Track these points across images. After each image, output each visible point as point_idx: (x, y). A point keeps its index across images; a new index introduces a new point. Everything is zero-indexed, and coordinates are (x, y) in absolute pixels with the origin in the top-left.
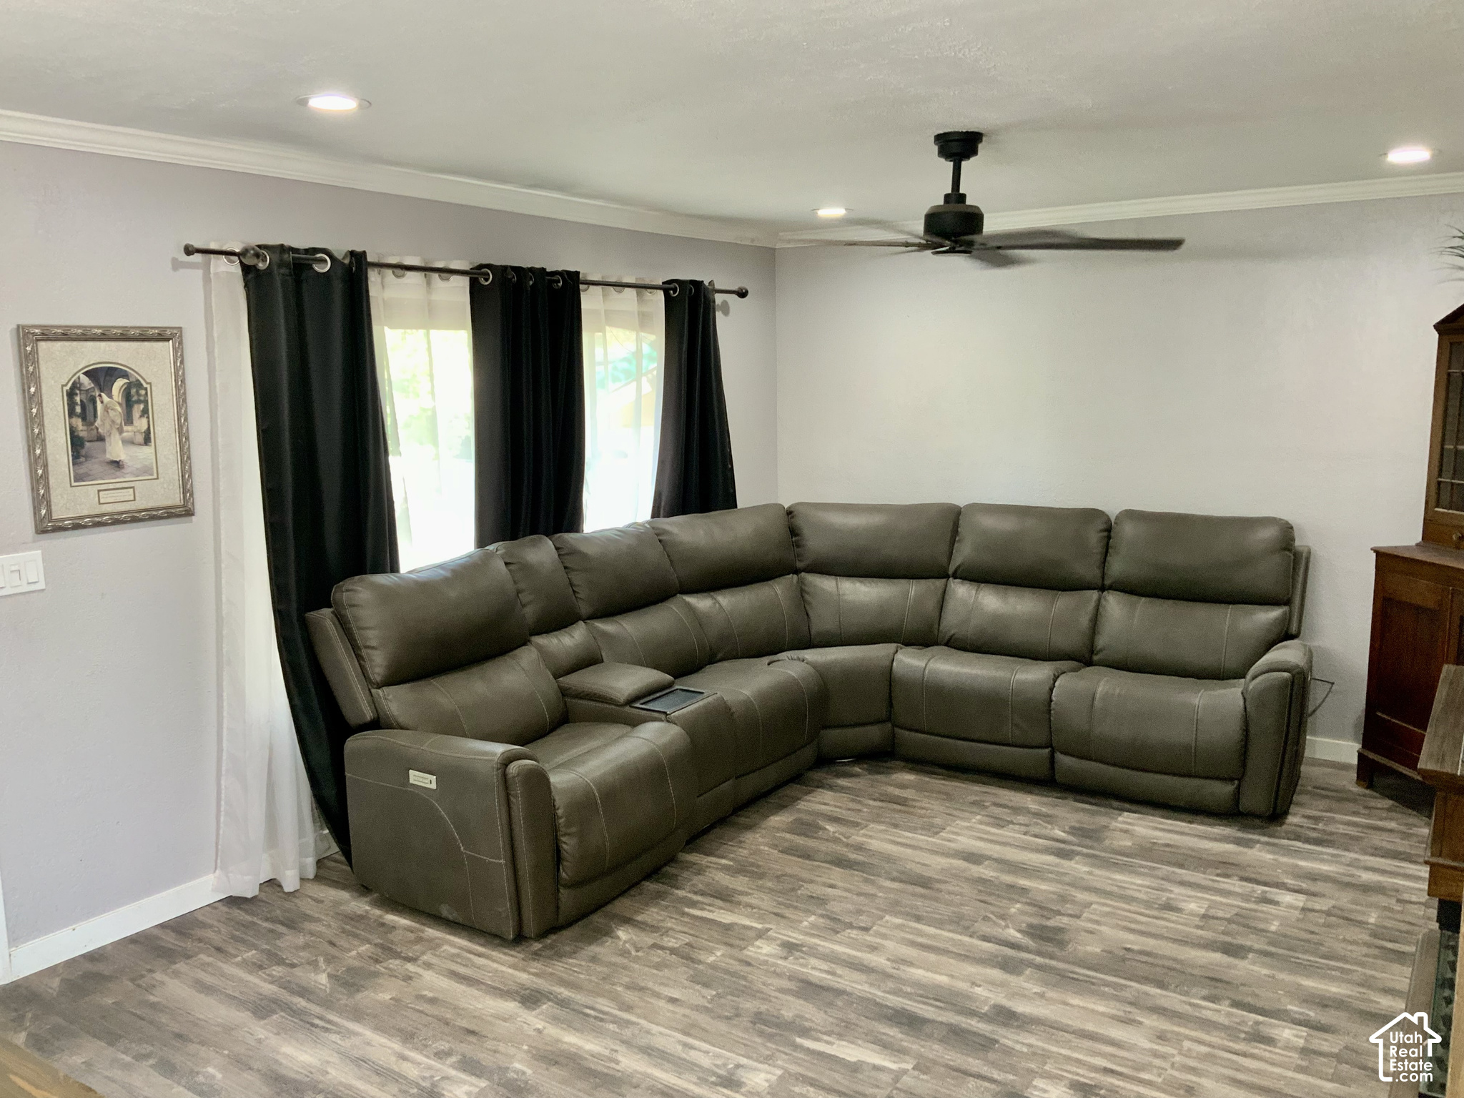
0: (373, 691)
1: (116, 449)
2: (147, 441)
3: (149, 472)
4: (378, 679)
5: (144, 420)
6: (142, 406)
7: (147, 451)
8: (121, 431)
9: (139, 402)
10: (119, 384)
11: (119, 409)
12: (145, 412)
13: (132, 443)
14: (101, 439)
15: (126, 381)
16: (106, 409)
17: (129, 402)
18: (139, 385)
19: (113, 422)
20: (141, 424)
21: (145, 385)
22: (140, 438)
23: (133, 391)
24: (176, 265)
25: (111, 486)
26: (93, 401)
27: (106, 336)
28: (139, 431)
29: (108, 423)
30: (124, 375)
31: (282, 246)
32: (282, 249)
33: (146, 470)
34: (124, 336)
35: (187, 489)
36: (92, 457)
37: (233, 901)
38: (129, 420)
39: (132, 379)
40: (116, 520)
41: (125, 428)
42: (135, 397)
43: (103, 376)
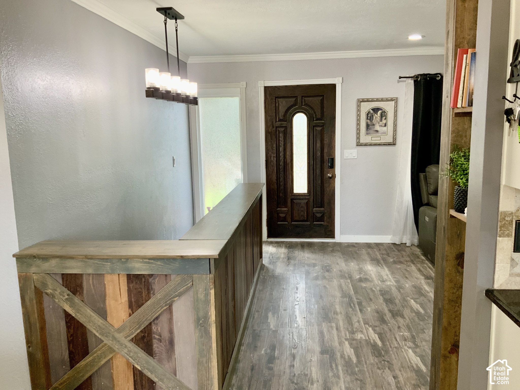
0: (429, 196)
1: (377, 127)
2: (385, 126)
3: (385, 133)
4: (430, 193)
5: (385, 121)
6: (385, 117)
7: (385, 128)
8: (379, 123)
9: (384, 116)
10: (380, 112)
11: (379, 118)
12: (386, 119)
13: (381, 126)
14: (374, 125)
15: (381, 111)
16: (376, 118)
17: (382, 116)
18: (385, 112)
19: (377, 121)
20: (384, 121)
21: (386, 112)
22: (384, 125)
23: (383, 113)
24: (399, 82)
25: (375, 136)
26: (373, 116)
27: (378, 100)
28: (383, 123)
29: (376, 121)
30: (381, 110)
31: (424, 74)
32: (424, 75)
33: (384, 133)
34: (382, 100)
35: (395, 139)
36: (371, 129)
37: (394, 244)
38: (381, 120)
39: (383, 111)
40: (375, 145)
41: (380, 122)
42: (384, 115)
43: (376, 110)
